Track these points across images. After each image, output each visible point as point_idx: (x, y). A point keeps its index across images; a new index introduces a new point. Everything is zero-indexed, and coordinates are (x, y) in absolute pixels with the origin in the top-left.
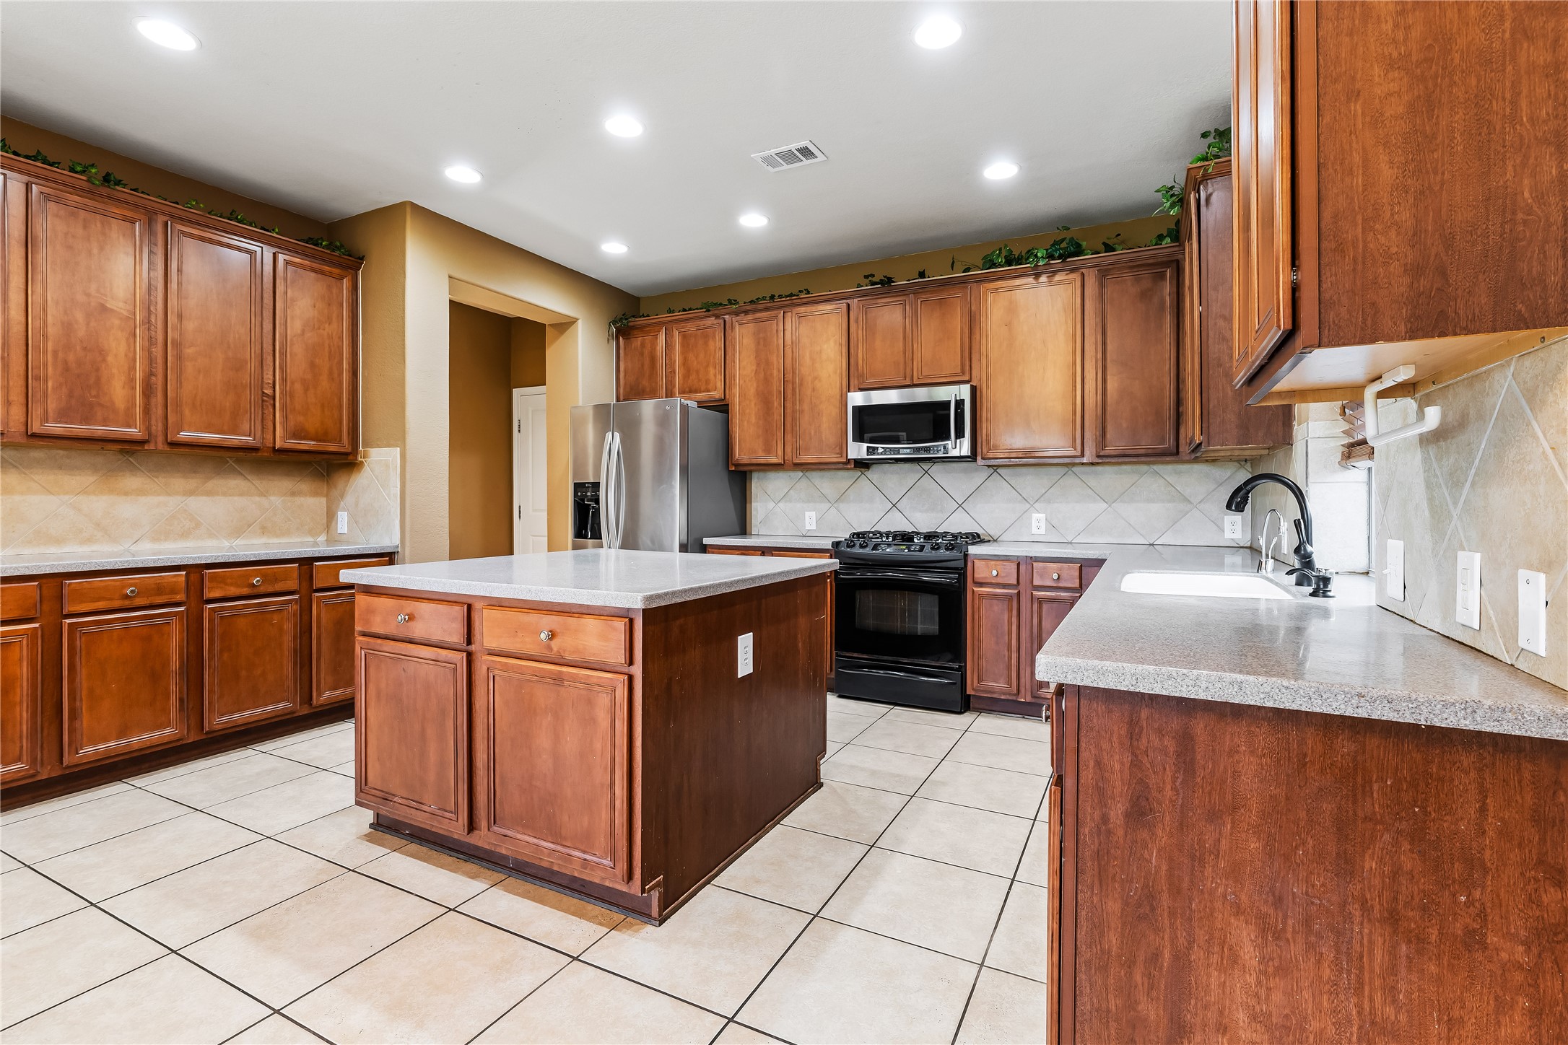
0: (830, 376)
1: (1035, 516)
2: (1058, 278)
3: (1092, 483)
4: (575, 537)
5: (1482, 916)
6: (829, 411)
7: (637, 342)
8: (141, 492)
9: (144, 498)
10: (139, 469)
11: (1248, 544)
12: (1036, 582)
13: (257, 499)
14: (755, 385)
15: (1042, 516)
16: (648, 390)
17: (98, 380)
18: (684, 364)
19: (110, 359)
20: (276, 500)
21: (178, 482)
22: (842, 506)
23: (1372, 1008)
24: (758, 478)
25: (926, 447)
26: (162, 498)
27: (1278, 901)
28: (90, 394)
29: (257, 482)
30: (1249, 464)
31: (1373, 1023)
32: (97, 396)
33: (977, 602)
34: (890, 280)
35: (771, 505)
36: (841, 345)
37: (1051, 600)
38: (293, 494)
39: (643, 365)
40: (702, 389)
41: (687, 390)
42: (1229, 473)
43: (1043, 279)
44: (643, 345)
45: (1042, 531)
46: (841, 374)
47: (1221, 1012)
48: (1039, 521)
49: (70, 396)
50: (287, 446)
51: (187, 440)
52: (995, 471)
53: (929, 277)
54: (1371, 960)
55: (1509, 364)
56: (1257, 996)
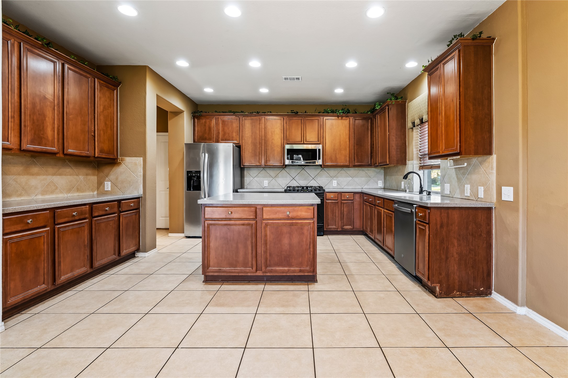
0: (277, 139)
1: (334, 181)
2: (344, 118)
3: (348, 172)
4: (187, 190)
5: (481, 232)
6: (278, 149)
7: (203, 121)
8: (38, 174)
9: (39, 176)
10: (37, 164)
11: (383, 188)
12: (343, 199)
13: (75, 177)
14: (251, 140)
15: (336, 181)
16: (208, 138)
17: (43, 127)
18: (223, 131)
19: (47, 119)
20: (81, 177)
21: (51, 170)
22: (276, 179)
23: (470, 247)
24: (247, 170)
25: (310, 162)
26: (45, 177)
27: (460, 236)
28: (41, 133)
29: (75, 170)
30: (383, 168)
31: (470, 250)
32: (43, 134)
33: (327, 205)
34: (297, 112)
35: (252, 178)
36: (281, 130)
37: (346, 203)
38: (87, 175)
39: (205, 130)
40: (231, 140)
41: (224, 139)
42: (379, 170)
43: (340, 118)
44: (205, 122)
45: (336, 185)
46: (281, 139)
47: (452, 254)
48: (335, 183)
49: (35, 134)
50: (100, 156)
51: (70, 153)
52: (323, 169)
53: (307, 113)
54: (470, 241)
55: (476, 158)
56: (457, 250)
